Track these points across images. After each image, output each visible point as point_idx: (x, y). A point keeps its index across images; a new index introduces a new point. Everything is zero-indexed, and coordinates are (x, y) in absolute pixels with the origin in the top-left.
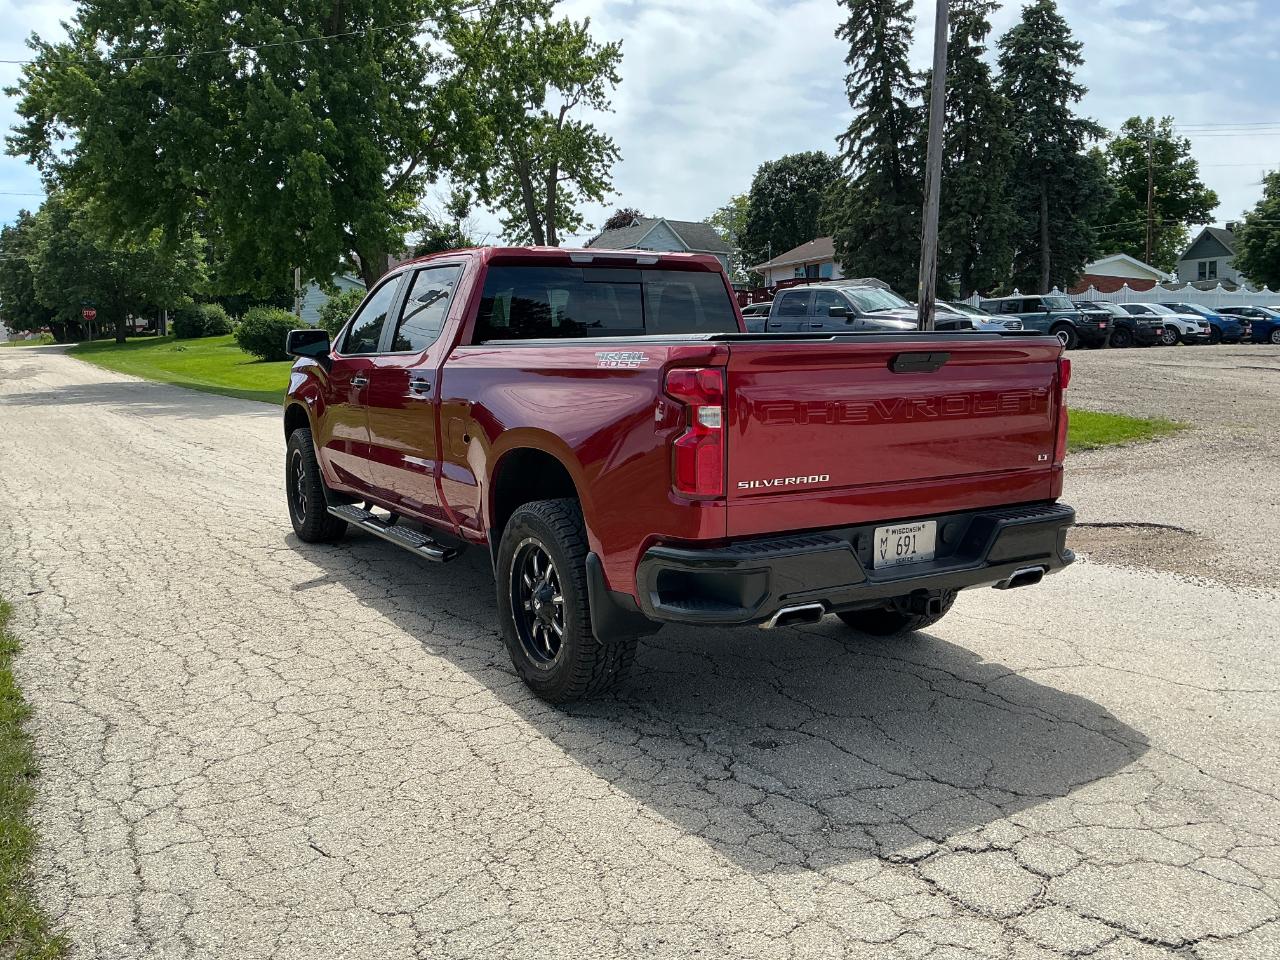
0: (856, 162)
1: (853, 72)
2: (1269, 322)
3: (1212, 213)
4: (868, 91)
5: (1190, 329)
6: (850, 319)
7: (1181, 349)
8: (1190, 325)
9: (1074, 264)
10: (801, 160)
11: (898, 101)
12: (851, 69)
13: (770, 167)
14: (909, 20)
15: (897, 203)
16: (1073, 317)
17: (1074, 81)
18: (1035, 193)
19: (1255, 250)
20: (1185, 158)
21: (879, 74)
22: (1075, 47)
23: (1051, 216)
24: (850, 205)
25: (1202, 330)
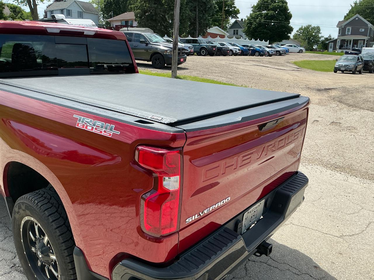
2: (255, 50)
3: (238, 15)
5: (236, 51)
6: (147, 44)
7: (233, 57)
8: (236, 50)
9: (205, 29)
15: (155, 4)
16: (206, 46)
18: (195, 5)
19: (249, 27)
23: (199, 13)
24: (140, 3)
25: (239, 51)
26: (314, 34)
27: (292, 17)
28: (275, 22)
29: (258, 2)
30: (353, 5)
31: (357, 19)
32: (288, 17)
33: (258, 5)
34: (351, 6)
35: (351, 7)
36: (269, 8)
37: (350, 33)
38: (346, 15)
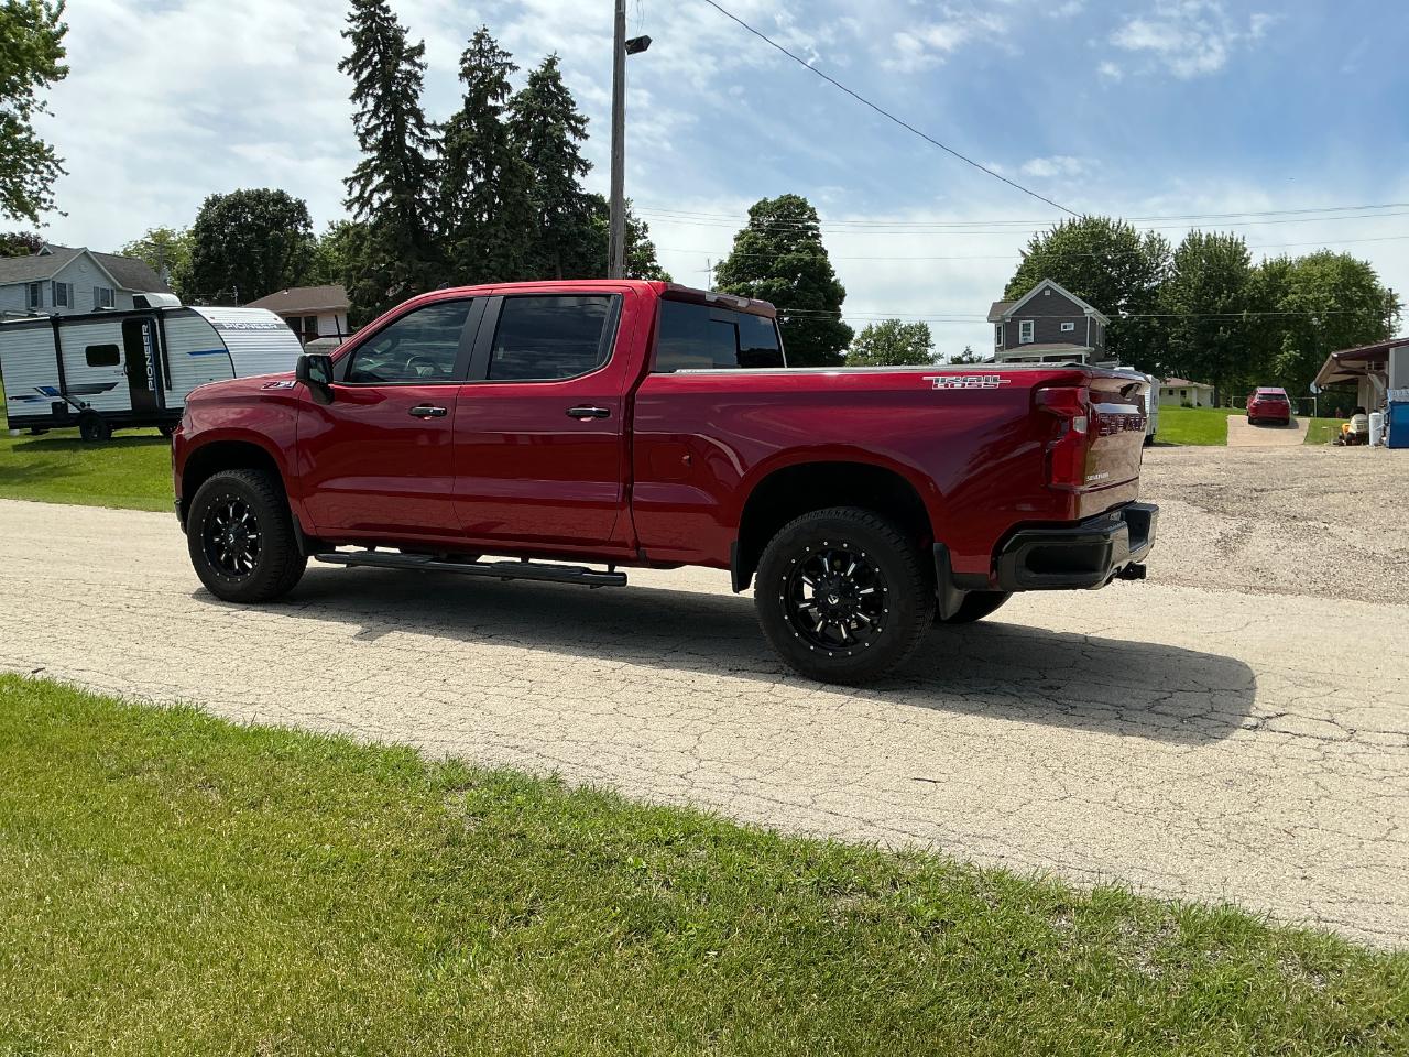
0: (367, 210)
1: (361, 111)
4: (379, 135)
10: (259, 197)
11: (410, 149)
12: (358, 107)
13: (219, 201)
14: (421, 67)
17: (580, 154)
18: (551, 262)
20: (644, 240)
21: (390, 118)
22: (581, 121)
26: (910, 349)
27: (844, 296)
28: (796, 314)
29: (733, 251)
30: (1029, 252)
31: (1047, 293)
32: (835, 295)
33: (734, 259)
34: (1023, 253)
35: (1023, 259)
36: (773, 269)
37: (1031, 338)
38: (1010, 283)
